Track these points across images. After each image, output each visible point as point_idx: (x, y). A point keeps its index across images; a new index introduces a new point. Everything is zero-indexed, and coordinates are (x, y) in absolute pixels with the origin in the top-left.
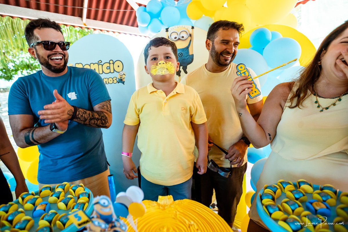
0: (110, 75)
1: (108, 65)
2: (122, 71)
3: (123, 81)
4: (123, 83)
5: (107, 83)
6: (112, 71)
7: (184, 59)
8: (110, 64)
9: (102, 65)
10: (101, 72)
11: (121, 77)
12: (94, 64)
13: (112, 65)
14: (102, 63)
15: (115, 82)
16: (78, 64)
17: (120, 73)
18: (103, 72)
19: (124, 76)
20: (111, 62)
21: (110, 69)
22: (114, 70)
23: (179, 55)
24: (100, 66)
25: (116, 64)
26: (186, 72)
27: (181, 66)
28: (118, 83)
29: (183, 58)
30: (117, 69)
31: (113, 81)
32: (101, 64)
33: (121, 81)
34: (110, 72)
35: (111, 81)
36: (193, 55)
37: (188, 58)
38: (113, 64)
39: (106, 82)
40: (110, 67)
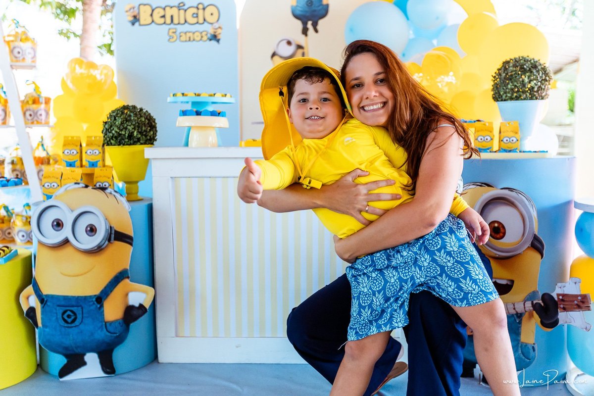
0: (197, 27)
1: (195, 10)
2: (218, 20)
3: (218, 38)
4: (218, 41)
5: (192, 39)
6: (201, 20)
7: (315, 11)
8: (198, 9)
9: (185, 11)
10: (182, 21)
11: (216, 31)
12: (171, 7)
13: (201, 12)
14: (185, 7)
15: (205, 38)
16: (145, 5)
17: (214, 25)
18: (186, 21)
19: (219, 31)
20: (201, 7)
21: (197, 17)
22: (205, 20)
23: (308, 3)
24: (182, 12)
25: (209, 10)
26: (316, 31)
27: (310, 20)
28: (210, 40)
29: (314, 8)
30: (209, 18)
31: (202, 37)
32: (183, 9)
33: (215, 38)
34: (197, 23)
35: (197, 36)
36: (327, 6)
37: (320, 10)
38: (204, 9)
39: (190, 38)
40: (197, 14)
